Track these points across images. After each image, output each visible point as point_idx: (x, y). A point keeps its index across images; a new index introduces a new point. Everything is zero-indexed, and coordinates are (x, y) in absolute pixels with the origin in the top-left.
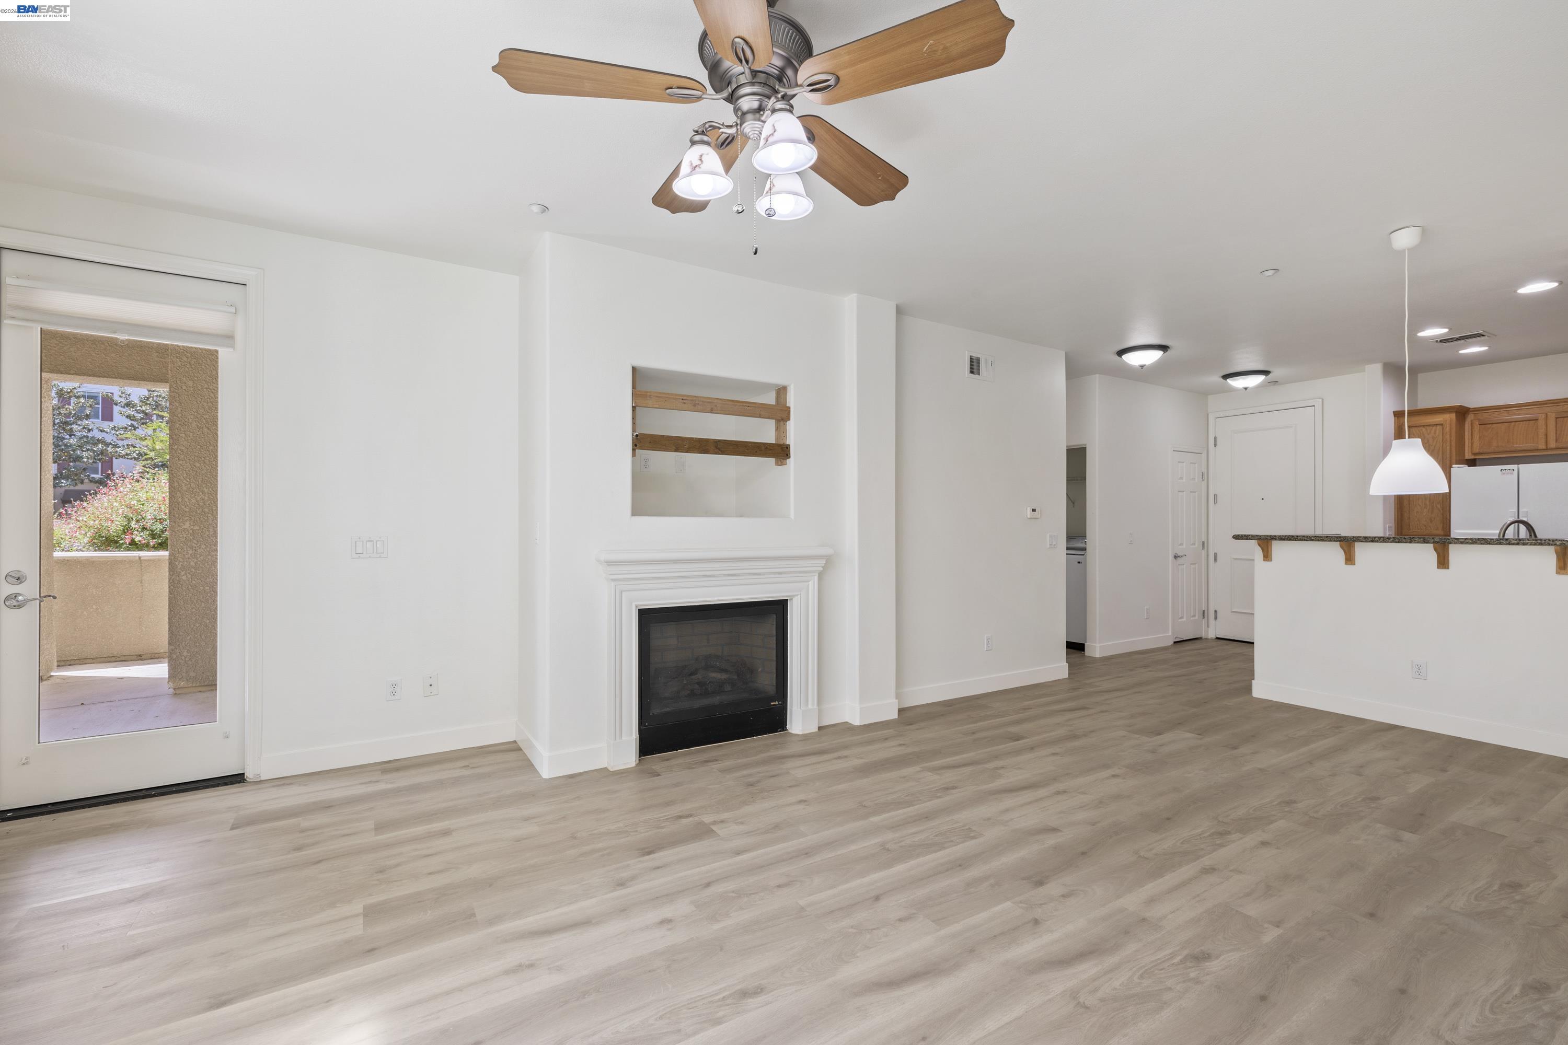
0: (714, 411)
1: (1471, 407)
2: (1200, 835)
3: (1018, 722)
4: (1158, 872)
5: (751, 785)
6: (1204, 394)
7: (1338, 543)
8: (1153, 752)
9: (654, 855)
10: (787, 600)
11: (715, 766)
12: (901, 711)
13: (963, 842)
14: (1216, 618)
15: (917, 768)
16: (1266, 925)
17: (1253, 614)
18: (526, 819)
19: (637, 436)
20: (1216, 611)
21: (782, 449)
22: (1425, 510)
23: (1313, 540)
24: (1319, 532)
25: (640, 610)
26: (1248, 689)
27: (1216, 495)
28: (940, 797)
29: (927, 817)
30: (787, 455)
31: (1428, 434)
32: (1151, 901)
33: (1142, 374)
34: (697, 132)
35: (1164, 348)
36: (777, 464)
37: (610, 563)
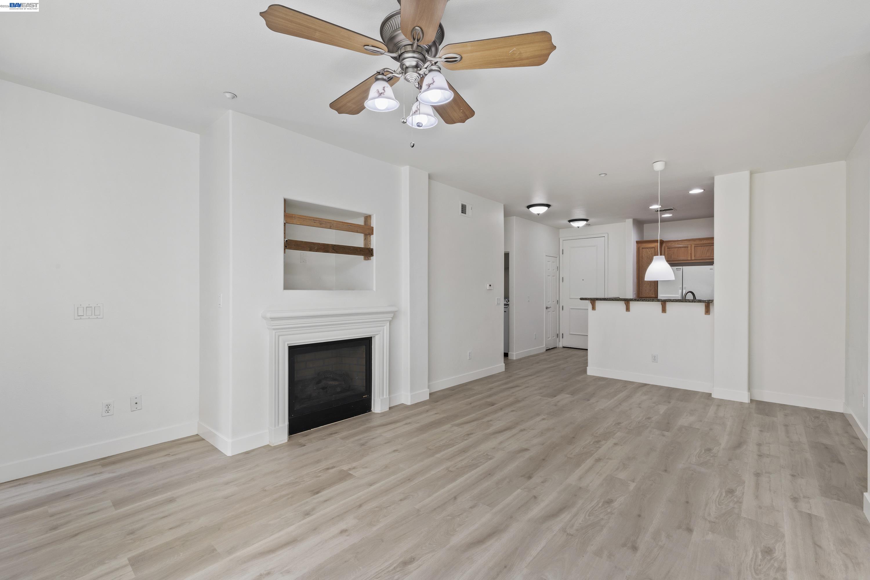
0: (332, 228)
1: (664, 240)
2: (589, 443)
3: (490, 396)
4: (578, 465)
5: (363, 445)
6: (557, 229)
7: (624, 301)
8: (556, 405)
9: (320, 493)
10: (372, 337)
11: (338, 436)
12: (431, 394)
13: (486, 462)
14: (563, 337)
15: (449, 425)
16: (629, 482)
17: (587, 336)
18: (227, 483)
19: (287, 241)
20: (563, 334)
21: (369, 250)
22: (648, 286)
23: (614, 300)
24: (606, 297)
25: (289, 347)
26: (585, 371)
27: (563, 278)
28: (466, 440)
29: (464, 451)
30: (372, 254)
31: (649, 252)
32: (580, 478)
33: (538, 218)
34: (379, 73)
35: (548, 206)
36: (365, 259)
37: (273, 319)
